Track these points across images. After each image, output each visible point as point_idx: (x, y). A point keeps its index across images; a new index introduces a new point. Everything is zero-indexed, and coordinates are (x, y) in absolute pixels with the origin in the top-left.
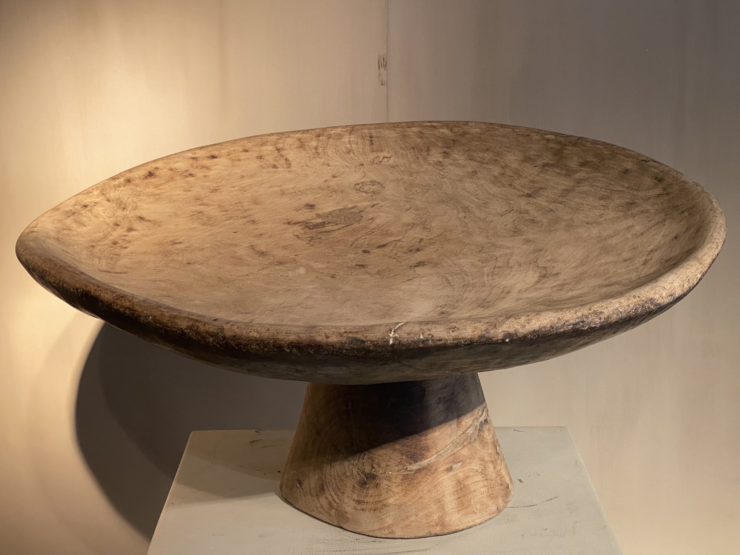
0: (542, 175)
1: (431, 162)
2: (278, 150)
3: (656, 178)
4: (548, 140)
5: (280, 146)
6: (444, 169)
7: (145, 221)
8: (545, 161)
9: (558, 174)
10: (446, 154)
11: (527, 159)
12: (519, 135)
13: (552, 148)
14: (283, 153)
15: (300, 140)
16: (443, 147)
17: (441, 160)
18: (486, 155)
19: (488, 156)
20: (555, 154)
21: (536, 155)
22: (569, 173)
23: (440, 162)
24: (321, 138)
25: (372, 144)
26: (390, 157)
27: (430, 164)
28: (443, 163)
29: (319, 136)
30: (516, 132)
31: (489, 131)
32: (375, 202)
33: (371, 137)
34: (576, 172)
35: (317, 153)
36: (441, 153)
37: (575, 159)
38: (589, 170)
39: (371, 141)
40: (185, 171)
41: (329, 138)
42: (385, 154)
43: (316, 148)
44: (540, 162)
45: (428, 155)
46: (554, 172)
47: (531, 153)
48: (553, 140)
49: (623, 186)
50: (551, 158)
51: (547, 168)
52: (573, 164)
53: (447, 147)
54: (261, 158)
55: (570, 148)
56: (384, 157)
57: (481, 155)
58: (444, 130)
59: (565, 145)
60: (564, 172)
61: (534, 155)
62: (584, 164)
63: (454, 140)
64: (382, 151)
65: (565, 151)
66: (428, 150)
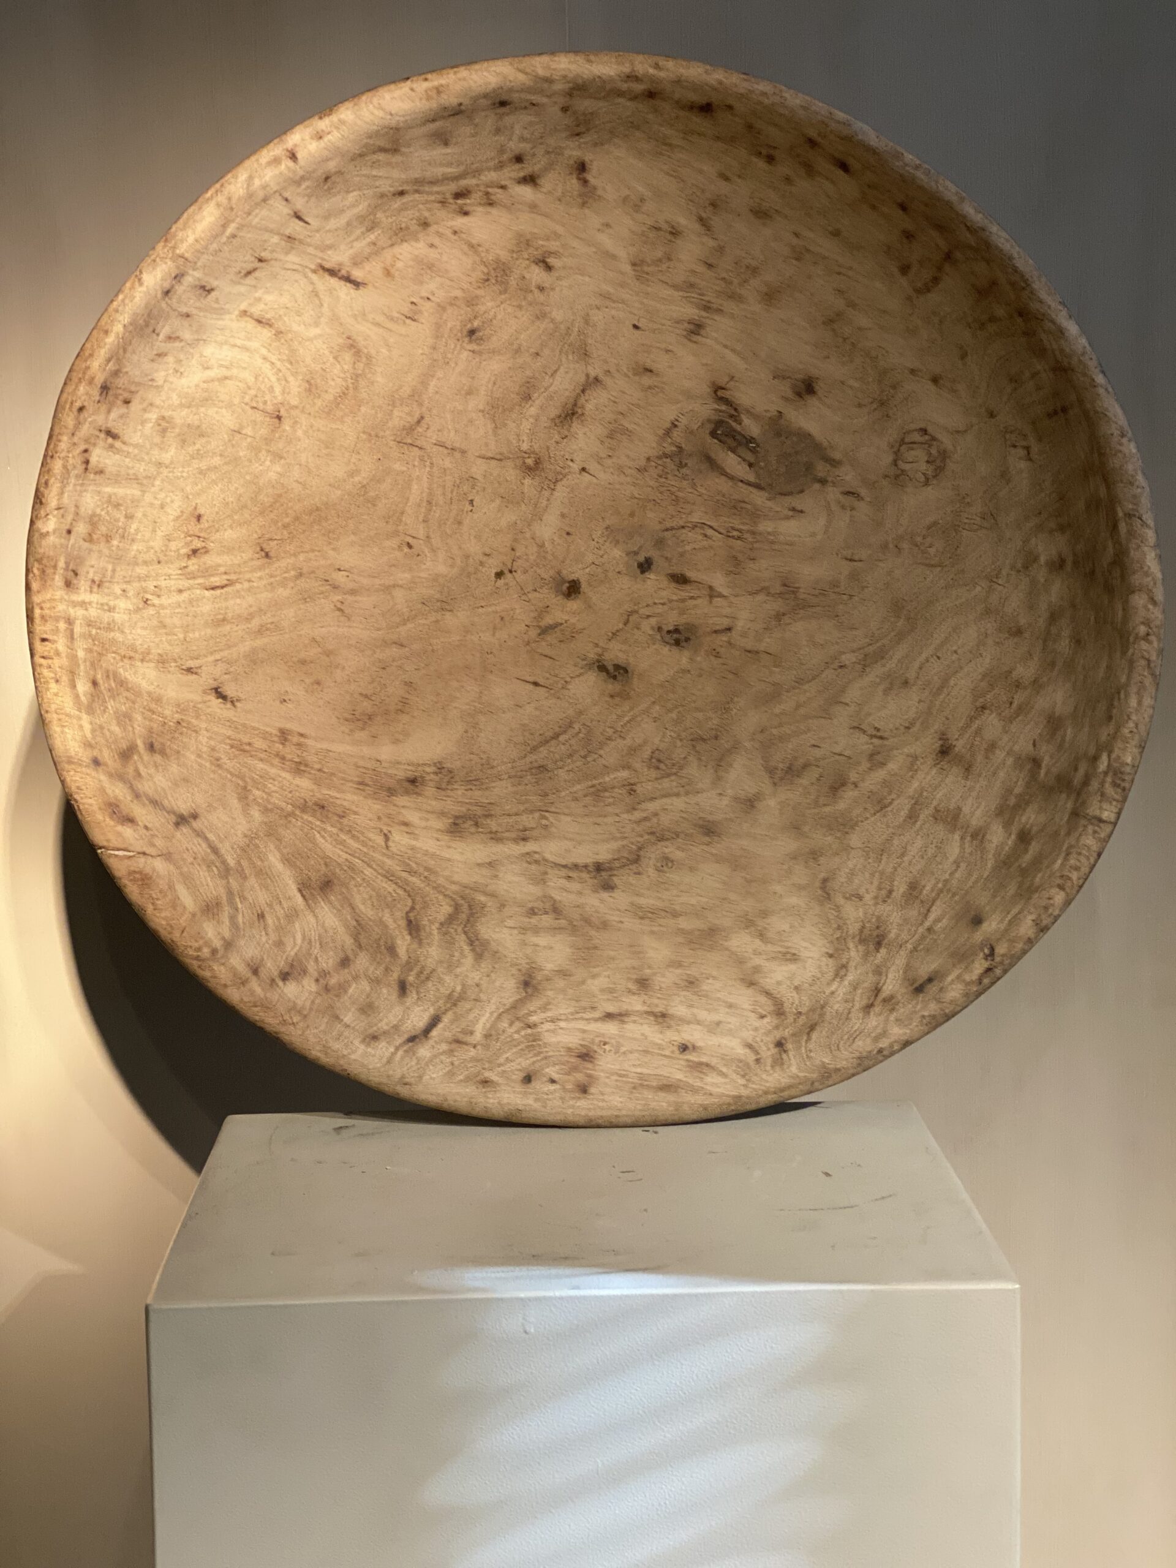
0: (1010, 761)
1: (1033, 541)
2: (948, 257)
3: (930, 980)
4: (1095, 759)
5: (958, 255)
6: (1019, 571)
7: (579, 179)
8: (1046, 761)
9: (1009, 791)
10: (1057, 565)
11: (1054, 724)
12: (1112, 699)
13: (1076, 769)
14: (947, 267)
15: (994, 283)
16: (1075, 555)
17: (1043, 559)
18: (1067, 642)
19: (1064, 646)
20: (1059, 778)
21: (1063, 740)
22: (1007, 811)
23: (1036, 559)
24: (1019, 320)
25: (1050, 416)
26: (1030, 460)
27: (1026, 541)
28: (1035, 566)
29: (1021, 315)
30: (1119, 693)
31: (1121, 637)
32: (863, 492)
33: (1064, 410)
34: (1007, 825)
35: (983, 324)
36: (1060, 556)
37: (1042, 818)
38: (1007, 848)
39: (1056, 413)
40: (770, 146)
41: (1025, 334)
42: (1035, 448)
43: (992, 319)
44: (1046, 751)
45: (1051, 532)
46: (1016, 783)
47: (1069, 731)
48: (1095, 768)
49: (938, 920)
50: (1054, 770)
51: (1028, 767)
52: (1031, 817)
53: (1076, 563)
54: (907, 237)
55: (1069, 805)
56: (1027, 449)
57: (1066, 633)
58: (1110, 550)
59: (1079, 794)
60: (1012, 801)
61: (1065, 735)
62: (1024, 838)
63: (1093, 572)
64: (1040, 440)
65: (1064, 796)
66: (1062, 528)
